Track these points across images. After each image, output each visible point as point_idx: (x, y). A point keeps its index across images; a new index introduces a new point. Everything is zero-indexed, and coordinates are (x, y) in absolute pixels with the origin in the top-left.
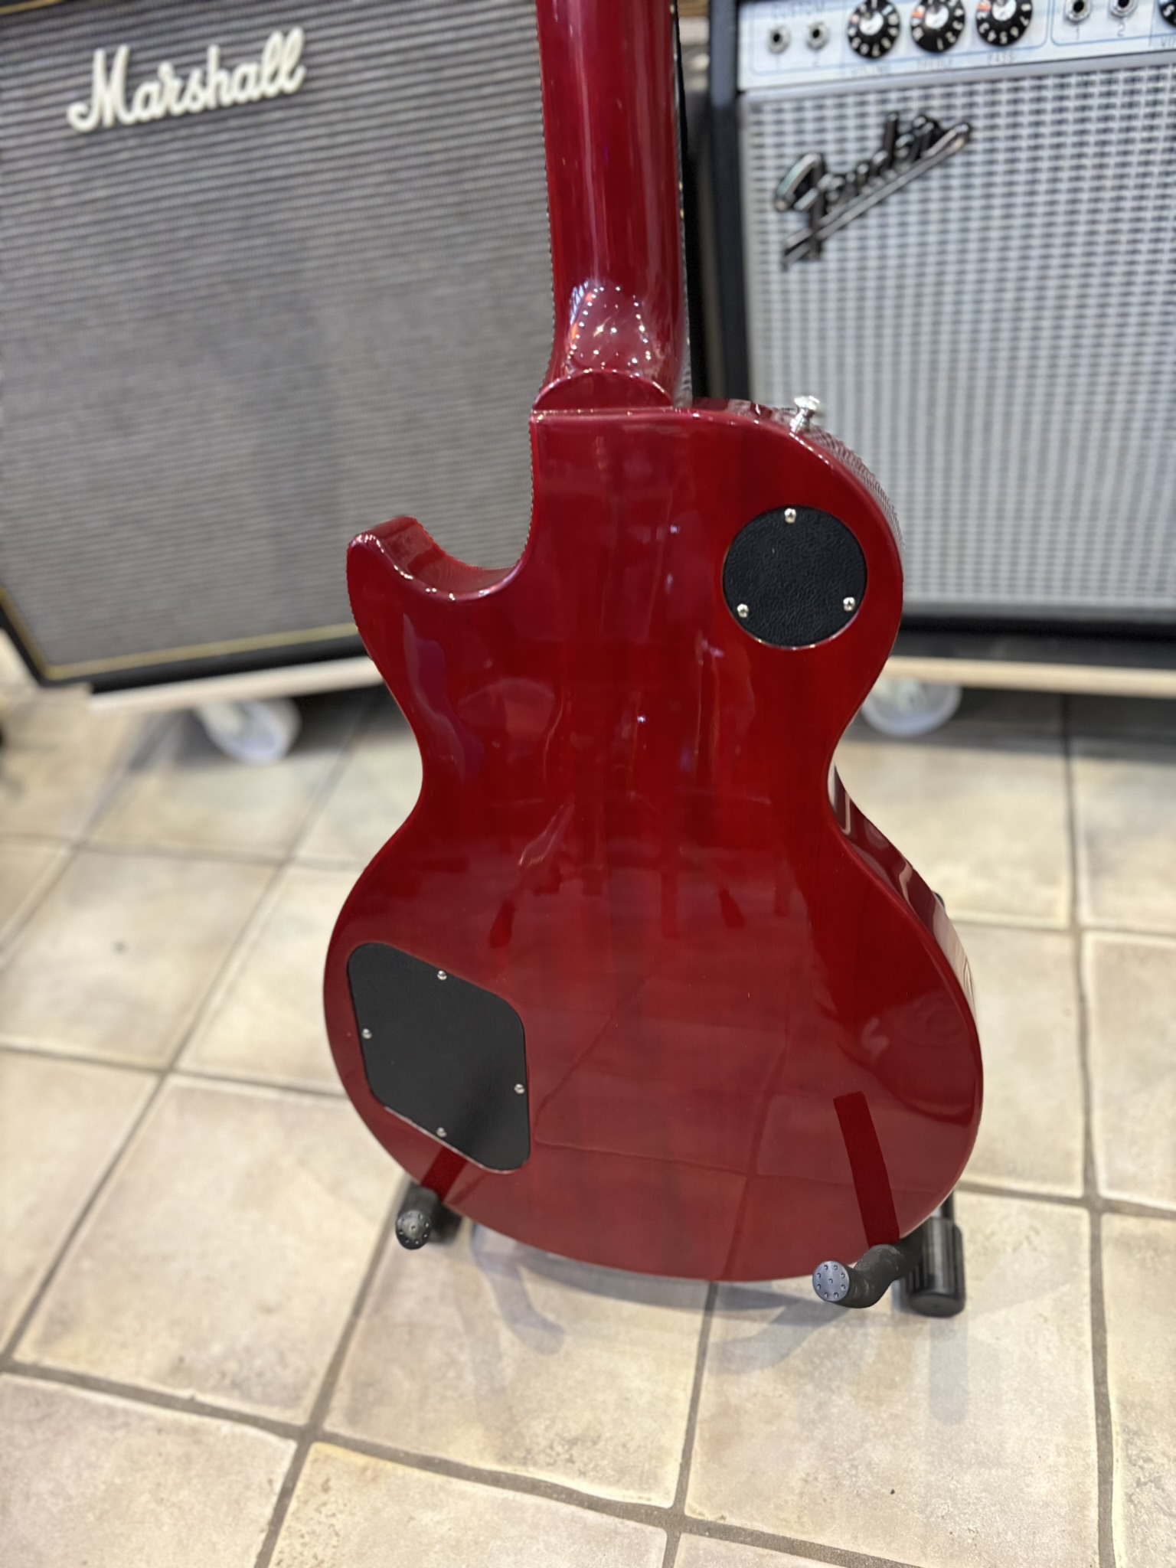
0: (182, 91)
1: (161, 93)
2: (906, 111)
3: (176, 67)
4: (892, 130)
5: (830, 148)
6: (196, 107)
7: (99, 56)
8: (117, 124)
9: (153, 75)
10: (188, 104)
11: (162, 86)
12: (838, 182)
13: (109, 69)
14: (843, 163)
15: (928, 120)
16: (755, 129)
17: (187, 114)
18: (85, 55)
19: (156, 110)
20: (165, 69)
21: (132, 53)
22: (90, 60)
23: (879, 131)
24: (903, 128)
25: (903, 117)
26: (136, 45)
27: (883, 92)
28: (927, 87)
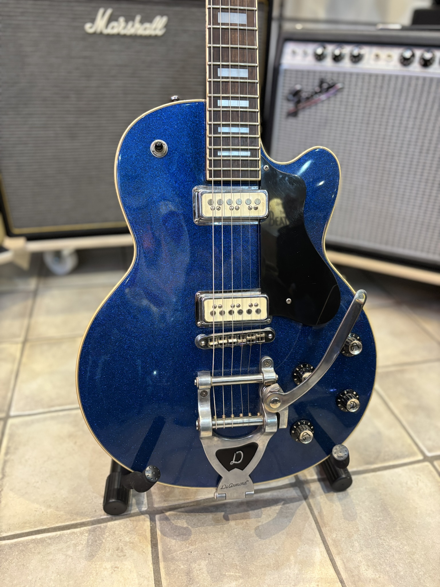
0: (125, 28)
1: (118, 26)
2: (326, 79)
3: (125, 19)
4: (322, 82)
5: (304, 85)
6: (128, 33)
8: (101, 33)
10: (126, 32)
11: (119, 24)
13: (104, 15)
14: (307, 90)
16: (283, 77)
17: (125, 35)
19: (115, 31)
20: (121, 19)
24: (324, 83)
26: (115, 10)
27: (320, 72)
28: (332, 73)
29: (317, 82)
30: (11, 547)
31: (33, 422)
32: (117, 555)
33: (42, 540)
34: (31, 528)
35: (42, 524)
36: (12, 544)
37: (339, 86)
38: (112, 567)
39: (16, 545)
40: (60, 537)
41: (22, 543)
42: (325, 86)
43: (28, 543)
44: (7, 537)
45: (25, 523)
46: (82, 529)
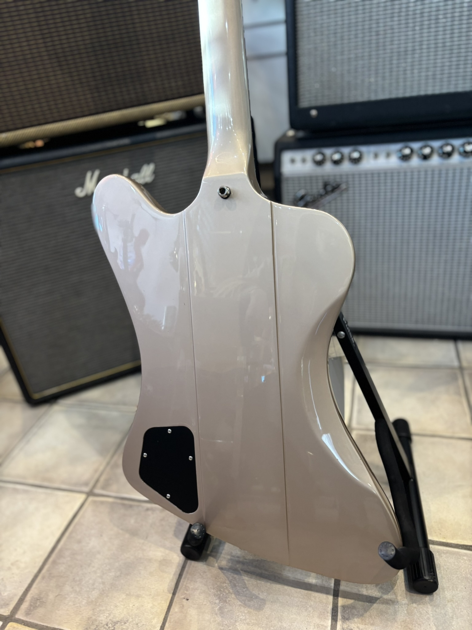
4: (325, 185)
27: (323, 176)
28: (335, 176)
29: (320, 185)
37: (344, 186)
42: (329, 188)
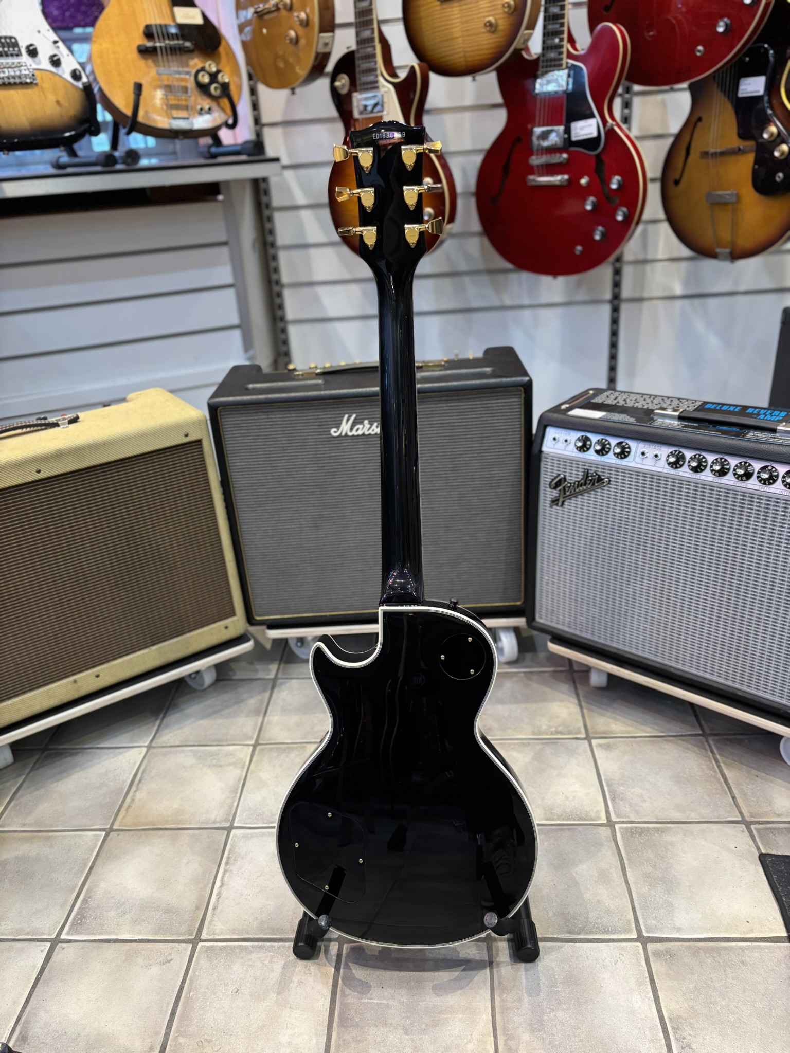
0: (370, 428)
1: (363, 428)
2: (591, 470)
3: (369, 422)
5: (567, 474)
6: (373, 433)
7: (346, 416)
8: (346, 435)
9: (362, 423)
10: (371, 432)
11: (364, 426)
12: (569, 485)
13: (348, 420)
14: (571, 480)
15: (597, 474)
16: (545, 463)
17: (370, 434)
18: (342, 415)
19: (360, 432)
20: (366, 422)
21: (357, 416)
22: (343, 417)
23: (582, 474)
24: (590, 475)
25: (590, 471)
26: (358, 414)
30: (221, 948)
31: (252, 836)
32: (304, 972)
33: (246, 948)
34: (239, 935)
35: (248, 933)
36: (222, 946)
38: (298, 981)
39: (225, 947)
40: (261, 947)
41: (230, 946)
43: (234, 948)
44: (219, 939)
45: (235, 930)
46: (280, 944)
